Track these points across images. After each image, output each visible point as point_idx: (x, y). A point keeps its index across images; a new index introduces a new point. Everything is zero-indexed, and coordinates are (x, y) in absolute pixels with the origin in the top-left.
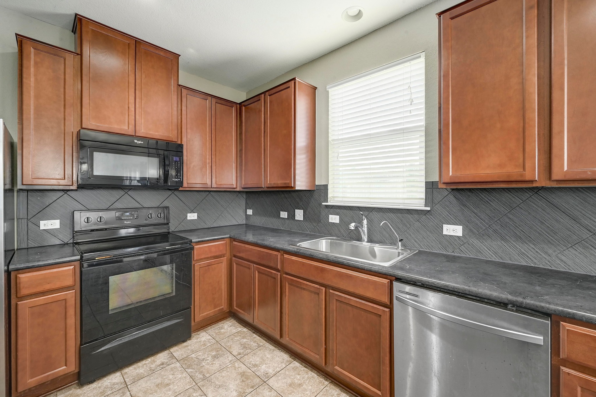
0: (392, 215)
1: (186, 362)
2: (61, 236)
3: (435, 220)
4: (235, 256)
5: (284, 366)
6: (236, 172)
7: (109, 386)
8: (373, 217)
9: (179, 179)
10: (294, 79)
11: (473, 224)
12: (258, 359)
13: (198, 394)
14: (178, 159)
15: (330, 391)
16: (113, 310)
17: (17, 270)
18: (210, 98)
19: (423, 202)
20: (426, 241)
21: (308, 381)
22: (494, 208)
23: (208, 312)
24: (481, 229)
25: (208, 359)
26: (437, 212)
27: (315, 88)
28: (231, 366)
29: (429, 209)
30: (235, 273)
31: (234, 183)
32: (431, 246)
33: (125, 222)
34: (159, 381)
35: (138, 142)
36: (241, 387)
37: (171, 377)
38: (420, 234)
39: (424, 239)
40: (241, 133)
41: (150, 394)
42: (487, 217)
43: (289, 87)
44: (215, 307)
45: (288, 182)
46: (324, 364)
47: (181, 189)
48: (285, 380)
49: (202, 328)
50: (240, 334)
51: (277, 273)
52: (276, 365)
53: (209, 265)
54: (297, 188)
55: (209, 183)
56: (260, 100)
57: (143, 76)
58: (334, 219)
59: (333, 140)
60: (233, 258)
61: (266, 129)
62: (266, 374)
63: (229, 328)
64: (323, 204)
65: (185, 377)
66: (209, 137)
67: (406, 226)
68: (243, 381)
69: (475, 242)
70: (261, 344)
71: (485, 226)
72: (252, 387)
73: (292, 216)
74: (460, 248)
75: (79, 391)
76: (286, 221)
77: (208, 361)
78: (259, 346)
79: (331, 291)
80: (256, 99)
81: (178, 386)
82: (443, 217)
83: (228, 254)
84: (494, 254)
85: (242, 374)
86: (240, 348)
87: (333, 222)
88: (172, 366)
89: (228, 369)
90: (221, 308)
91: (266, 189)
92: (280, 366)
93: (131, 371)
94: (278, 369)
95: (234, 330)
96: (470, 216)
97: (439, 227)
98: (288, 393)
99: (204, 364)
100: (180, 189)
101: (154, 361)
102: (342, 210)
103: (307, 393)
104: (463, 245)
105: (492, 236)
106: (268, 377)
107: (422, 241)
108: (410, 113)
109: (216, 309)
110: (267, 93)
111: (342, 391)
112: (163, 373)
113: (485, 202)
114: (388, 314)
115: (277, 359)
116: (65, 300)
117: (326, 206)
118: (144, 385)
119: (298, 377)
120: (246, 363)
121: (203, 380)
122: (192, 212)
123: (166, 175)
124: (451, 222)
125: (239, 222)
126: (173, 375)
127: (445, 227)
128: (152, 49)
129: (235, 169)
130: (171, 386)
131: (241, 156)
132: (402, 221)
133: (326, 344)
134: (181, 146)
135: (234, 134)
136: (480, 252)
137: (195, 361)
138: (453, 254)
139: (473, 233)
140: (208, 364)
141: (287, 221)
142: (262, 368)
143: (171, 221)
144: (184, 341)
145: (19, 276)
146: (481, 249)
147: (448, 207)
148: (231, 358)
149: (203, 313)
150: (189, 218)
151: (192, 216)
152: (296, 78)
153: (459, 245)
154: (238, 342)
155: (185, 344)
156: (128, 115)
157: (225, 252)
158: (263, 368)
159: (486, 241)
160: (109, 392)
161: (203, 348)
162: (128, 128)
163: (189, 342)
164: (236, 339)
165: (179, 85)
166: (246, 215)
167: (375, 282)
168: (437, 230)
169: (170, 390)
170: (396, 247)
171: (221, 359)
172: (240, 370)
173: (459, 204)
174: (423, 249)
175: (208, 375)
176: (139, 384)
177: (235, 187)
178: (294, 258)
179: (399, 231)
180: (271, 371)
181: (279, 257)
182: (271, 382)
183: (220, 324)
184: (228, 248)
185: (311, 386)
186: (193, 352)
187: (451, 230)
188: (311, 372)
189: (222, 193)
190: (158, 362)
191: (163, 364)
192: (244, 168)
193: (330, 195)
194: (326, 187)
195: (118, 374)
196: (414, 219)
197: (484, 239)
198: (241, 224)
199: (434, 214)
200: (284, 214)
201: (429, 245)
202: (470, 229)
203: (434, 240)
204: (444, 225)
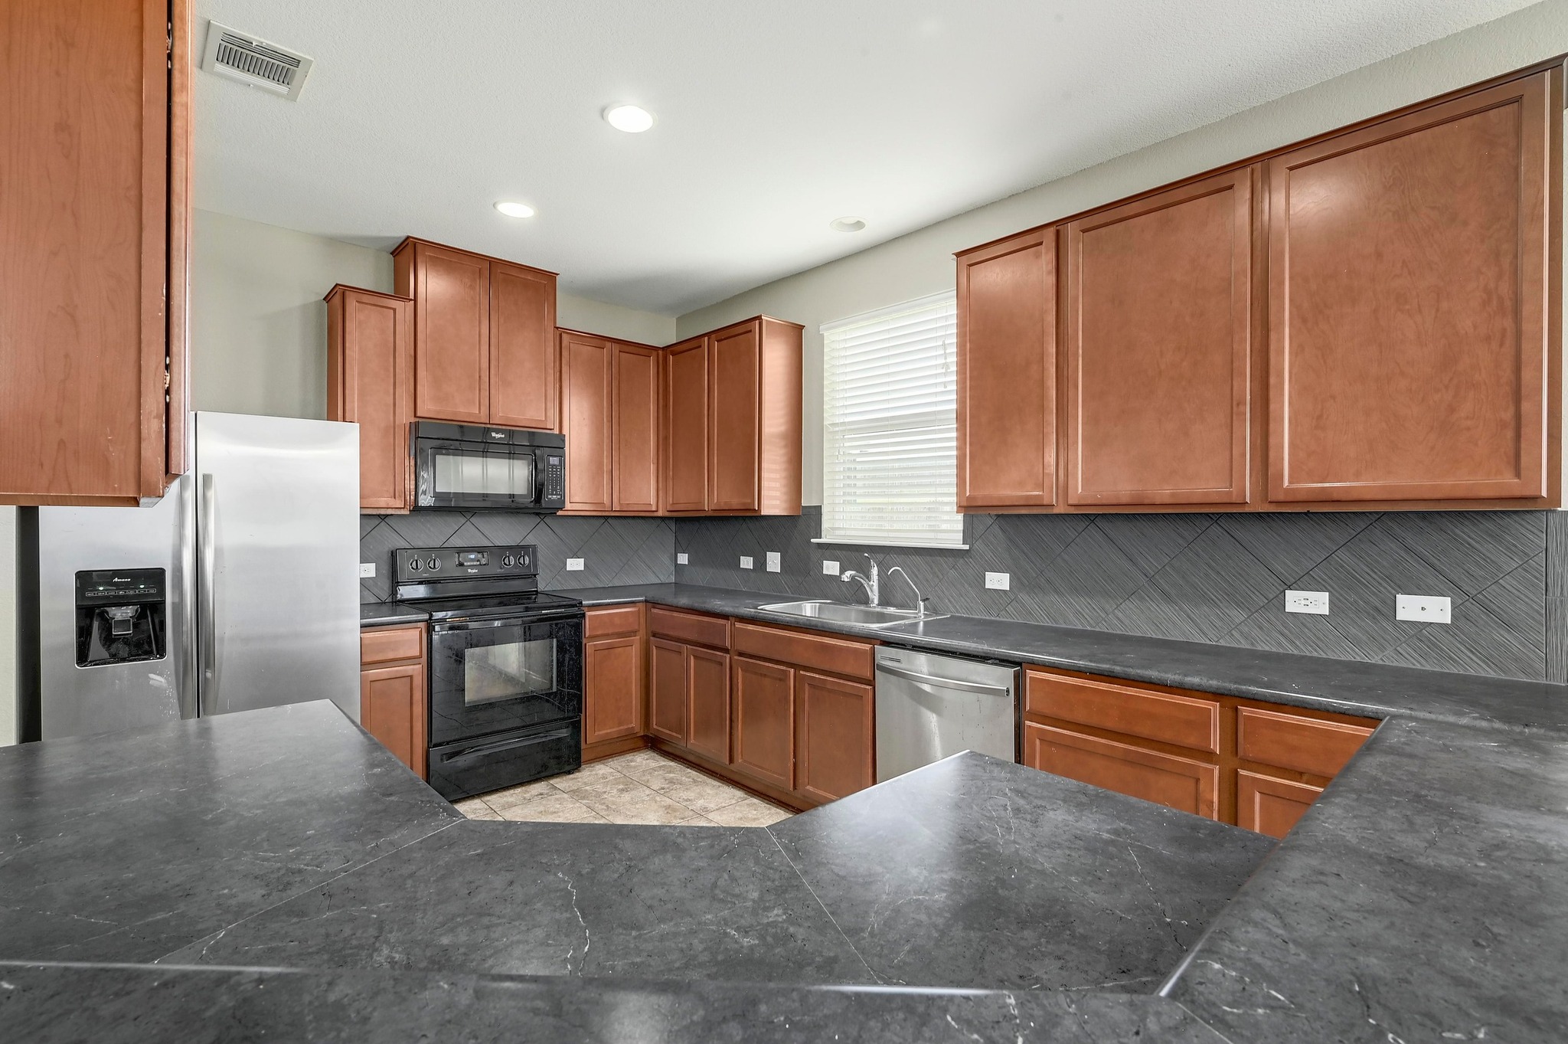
0: (918, 558)
1: (577, 794)
2: (376, 591)
3: (975, 565)
4: (654, 635)
5: (734, 802)
6: (655, 479)
8: (890, 562)
9: (559, 497)
10: (759, 318)
11: (1022, 570)
12: (693, 794)
14: (557, 461)
16: (469, 703)
18: (608, 345)
19: (960, 536)
20: (964, 602)
23: (609, 731)
24: (1032, 577)
25: (612, 792)
26: (978, 552)
27: (800, 328)
28: (648, 800)
29: (967, 547)
30: (655, 664)
31: (653, 501)
32: (970, 609)
33: (469, 571)
35: (497, 435)
36: (664, 817)
37: (558, 806)
38: (957, 589)
39: (961, 599)
40: (666, 406)
42: (1037, 558)
43: (751, 331)
44: (620, 724)
45: (749, 501)
46: (791, 789)
47: (560, 513)
49: (599, 759)
51: (725, 655)
52: (719, 801)
53: (610, 648)
54: (765, 512)
55: (606, 500)
56: (700, 346)
57: (502, 320)
58: (831, 568)
59: (833, 425)
60: (652, 638)
61: (711, 400)
62: (705, 808)
63: (644, 762)
64: (812, 540)
66: (607, 417)
67: (938, 577)
68: (668, 813)
69: (1024, 598)
70: (699, 780)
71: (1037, 574)
72: (682, 819)
73: (760, 564)
74: (1006, 609)
76: (751, 573)
79: (801, 672)
80: (694, 344)
82: (986, 561)
83: (642, 632)
84: (1046, 615)
85: (667, 807)
86: (663, 784)
87: (829, 573)
88: (557, 796)
89: (645, 802)
90: (630, 726)
91: (711, 514)
92: (726, 802)
93: (496, 799)
94: (723, 805)
95: (653, 764)
96: (1018, 557)
97: (981, 577)
99: (606, 797)
100: (558, 514)
101: (528, 791)
102: (844, 552)
104: (1009, 604)
107: (959, 601)
108: (945, 387)
109: (622, 728)
110: (713, 336)
114: (871, 694)
115: (724, 795)
116: (411, 677)
117: (818, 544)
118: (520, 811)
120: (673, 798)
122: (575, 556)
123: (539, 490)
124: (995, 569)
125: (662, 579)
126: (561, 804)
127: (989, 575)
128: (514, 272)
129: (655, 474)
131: (666, 450)
132: (931, 568)
133: (795, 757)
134: (560, 438)
135: (652, 407)
136: (1030, 613)
137: (591, 794)
138: (998, 619)
139: (1022, 583)
140: (612, 796)
141: (753, 575)
142: (699, 803)
143: (540, 571)
146: (1031, 608)
147: (992, 544)
148: (648, 791)
149: (599, 731)
150: (569, 568)
151: (575, 564)
152: (763, 316)
153: (1005, 604)
154: (661, 777)
155: (572, 776)
156: (480, 390)
157: (636, 627)
158: (701, 803)
159: (1038, 596)
162: (480, 412)
163: (577, 775)
164: (656, 773)
165: (558, 328)
166: (676, 565)
167: (856, 649)
168: (978, 582)
170: (915, 611)
171: (632, 793)
172: (664, 804)
173: (1006, 539)
174: (959, 612)
176: (513, 810)
177: (654, 509)
178: (751, 627)
181: (728, 628)
182: (713, 816)
183: (629, 757)
184: (642, 620)
187: (995, 582)
189: (631, 521)
190: (534, 793)
191: (543, 793)
192: (671, 473)
193: (825, 525)
194: (818, 509)
196: (949, 566)
197: (1035, 593)
198: (667, 582)
199: (974, 556)
200: (747, 562)
201: (968, 606)
202: (1019, 579)
203: (974, 599)
204: (986, 573)
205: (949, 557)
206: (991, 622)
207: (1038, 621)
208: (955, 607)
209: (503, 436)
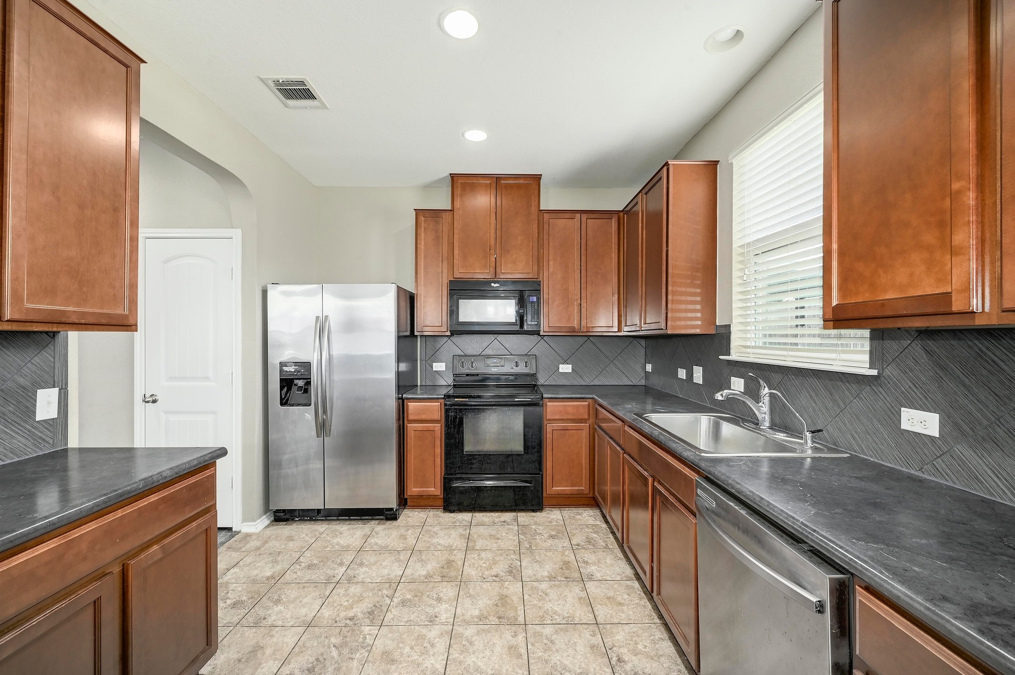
0: (817, 381)
1: (524, 529)
2: (446, 378)
3: (886, 396)
5: (619, 578)
7: (460, 520)
8: (788, 383)
9: (536, 323)
10: (666, 164)
11: (962, 412)
12: (594, 559)
13: (515, 557)
14: (535, 299)
15: (654, 630)
16: (467, 451)
17: (408, 399)
18: (578, 215)
19: (866, 357)
20: (871, 441)
21: (634, 606)
22: (1008, 377)
23: (562, 487)
24: (980, 424)
25: (544, 535)
26: (891, 380)
27: (716, 164)
28: (560, 551)
29: (874, 372)
30: (596, 446)
31: (614, 324)
32: (879, 452)
33: (493, 369)
34: (494, 533)
35: (494, 285)
36: (556, 572)
37: (504, 534)
38: (861, 423)
39: (867, 435)
41: (482, 539)
42: (991, 398)
43: (661, 178)
44: (573, 485)
47: (542, 334)
48: (607, 591)
49: (558, 507)
50: (594, 527)
51: (620, 451)
52: (609, 573)
53: (565, 430)
55: (578, 326)
56: (638, 202)
57: (503, 212)
58: (737, 384)
60: (595, 426)
62: (591, 575)
63: (587, 517)
64: (721, 357)
65: (514, 540)
67: (839, 405)
68: (562, 568)
69: (966, 453)
70: (611, 547)
71: (988, 419)
72: (566, 578)
73: (690, 375)
74: (934, 462)
75: (442, 514)
77: (543, 537)
78: (607, 547)
79: (655, 484)
81: (504, 544)
82: (903, 392)
83: (591, 421)
84: (1009, 489)
85: (566, 563)
86: (583, 540)
88: (511, 527)
89: (556, 552)
90: (581, 488)
92: (613, 576)
93: (480, 516)
94: (608, 578)
95: (591, 522)
96: (956, 393)
97: (895, 413)
98: (600, 603)
99: (537, 537)
101: (500, 517)
102: (747, 370)
103: (623, 615)
104: (940, 456)
105: (1004, 444)
106: (590, 579)
107: (865, 439)
109: (574, 488)
110: (643, 191)
111: (670, 639)
112: (500, 529)
113: (987, 362)
115: (617, 569)
116: (435, 432)
117: (728, 361)
118: (482, 530)
119: (626, 596)
120: (577, 556)
121: (527, 549)
122: (565, 362)
123: (521, 318)
124: (916, 404)
125: (635, 382)
126: (506, 533)
127: (906, 412)
128: (511, 181)
129: (617, 304)
130: (499, 541)
132: (831, 395)
134: (539, 283)
136: (977, 478)
137: (531, 532)
138: (921, 474)
139: (961, 431)
140: (541, 540)
141: (684, 385)
142: (591, 568)
143: (540, 371)
144: (534, 511)
145: (409, 404)
146: (979, 471)
147: (911, 370)
148: (567, 544)
149: (556, 487)
150: (561, 370)
151: (565, 368)
152: (669, 163)
153: (932, 456)
154: (587, 534)
155: (534, 514)
158: (593, 569)
159: (990, 455)
160: (458, 524)
161: (547, 524)
162: (489, 271)
163: (538, 514)
164: (586, 530)
165: (541, 211)
166: (646, 372)
168: (891, 419)
169: (497, 543)
170: (803, 441)
171: (556, 541)
172: (567, 559)
173: (933, 364)
174: (867, 455)
175: (533, 548)
176: (479, 528)
177: (616, 330)
178: (631, 432)
179: (827, 413)
180: (598, 575)
181: (622, 428)
182: (590, 585)
183: (579, 510)
184: (591, 412)
185: (634, 612)
186: (536, 523)
187: (915, 422)
188: (647, 600)
190: (502, 519)
191: (504, 522)
192: (625, 303)
193: (733, 343)
194: (728, 327)
195: (470, 514)
196: (851, 394)
197: (985, 449)
198: (638, 384)
199: (885, 385)
200: (682, 374)
201: (877, 449)
202: (956, 424)
203: (885, 440)
204: (902, 409)
205: (853, 383)
206: (911, 478)
207: (991, 494)
208: (859, 445)
209: (499, 285)
